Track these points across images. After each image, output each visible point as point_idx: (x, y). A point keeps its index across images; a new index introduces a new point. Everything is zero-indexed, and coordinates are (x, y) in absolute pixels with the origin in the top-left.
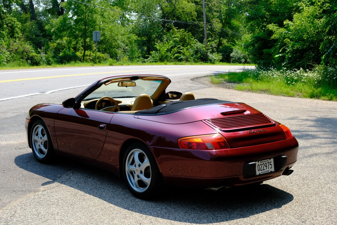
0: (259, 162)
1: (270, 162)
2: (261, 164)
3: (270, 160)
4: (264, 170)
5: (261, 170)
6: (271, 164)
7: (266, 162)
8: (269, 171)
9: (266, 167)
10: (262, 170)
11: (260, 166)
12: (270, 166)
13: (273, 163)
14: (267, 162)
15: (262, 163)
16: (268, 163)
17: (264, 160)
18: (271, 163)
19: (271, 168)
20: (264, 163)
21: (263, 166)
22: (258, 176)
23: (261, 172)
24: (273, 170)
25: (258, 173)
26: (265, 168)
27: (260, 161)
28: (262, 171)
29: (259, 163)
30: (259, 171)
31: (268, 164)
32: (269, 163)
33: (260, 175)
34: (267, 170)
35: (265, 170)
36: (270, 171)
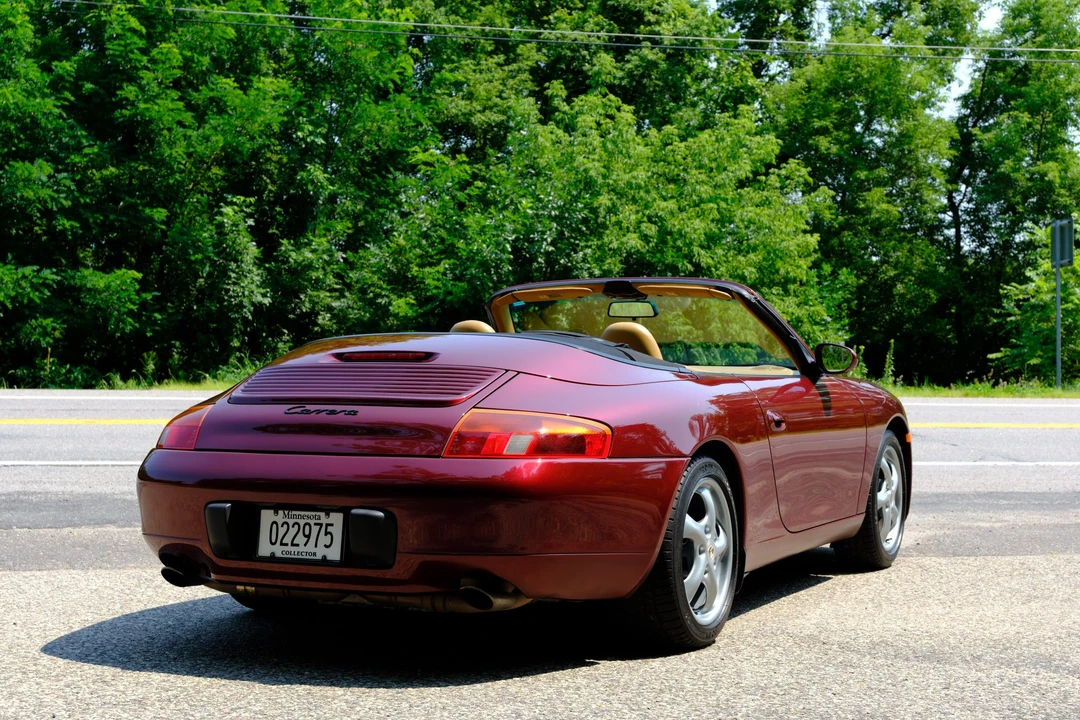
0: (276, 513)
1: (327, 525)
2: (285, 523)
3: (328, 515)
4: (298, 545)
5: (282, 544)
6: (330, 533)
7: (309, 521)
8: (315, 554)
9: (305, 536)
10: (287, 545)
11: (282, 531)
12: (324, 540)
13: (337, 531)
14: (312, 522)
15: (291, 522)
16: (315, 524)
17: (302, 513)
18: (330, 529)
19: (326, 546)
20: (302, 522)
21: (293, 531)
22: (264, 559)
23: (278, 551)
24: (334, 554)
25: (265, 549)
26: (301, 539)
27: (281, 512)
28: (285, 548)
29: (280, 517)
30: (273, 544)
31: (315, 529)
32: (321, 525)
33: (273, 558)
34: (310, 547)
35: (302, 548)
36: (319, 557)
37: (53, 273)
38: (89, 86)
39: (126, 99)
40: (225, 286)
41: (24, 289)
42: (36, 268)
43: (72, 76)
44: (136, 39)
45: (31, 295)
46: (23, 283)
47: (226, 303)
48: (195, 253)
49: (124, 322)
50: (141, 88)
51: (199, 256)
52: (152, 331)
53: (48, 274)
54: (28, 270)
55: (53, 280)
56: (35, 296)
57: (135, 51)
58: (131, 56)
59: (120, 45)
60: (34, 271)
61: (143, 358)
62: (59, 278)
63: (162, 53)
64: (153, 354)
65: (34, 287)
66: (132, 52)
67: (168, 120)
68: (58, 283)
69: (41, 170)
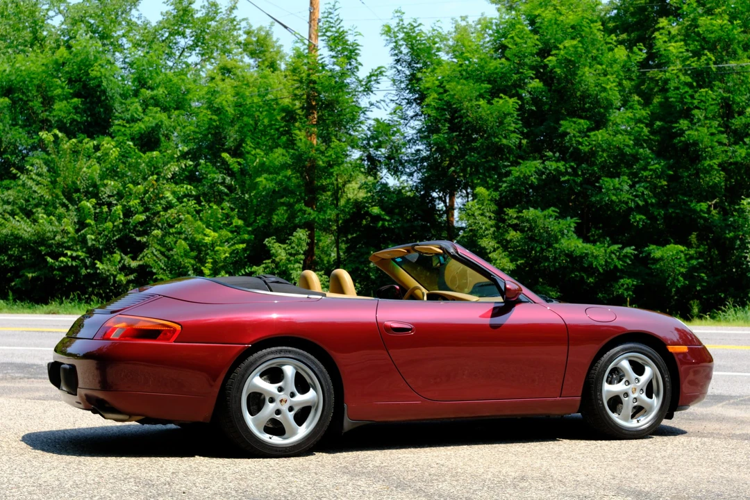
37: (634, 250)
38: (658, 123)
39: (681, 130)
40: (744, 254)
41: (612, 259)
42: (620, 246)
43: (648, 120)
44: (687, 89)
45: (617, 264)
46: (613, 256)
47: (744, 266)
48: (730, 232)
49: (678, 280)
50: (691, 121)
51: (732, 234)
52: (701, 286)
53: (629, 250)
54: (616, 247)
55: (631, 253)
56: (619, 264)
57: (687, 97)
58: (685, 100)
59: (677, 94)
60: (619, 248)
61: (691, 305)
62: (636, 252)
63: (703, 96)
64: (697, 302)
65: (619, 259)
66: (686, 98)
67: (707, 140)
68: (635, 255)
69: (623, 182)
